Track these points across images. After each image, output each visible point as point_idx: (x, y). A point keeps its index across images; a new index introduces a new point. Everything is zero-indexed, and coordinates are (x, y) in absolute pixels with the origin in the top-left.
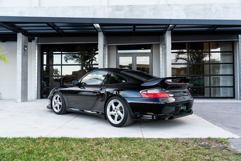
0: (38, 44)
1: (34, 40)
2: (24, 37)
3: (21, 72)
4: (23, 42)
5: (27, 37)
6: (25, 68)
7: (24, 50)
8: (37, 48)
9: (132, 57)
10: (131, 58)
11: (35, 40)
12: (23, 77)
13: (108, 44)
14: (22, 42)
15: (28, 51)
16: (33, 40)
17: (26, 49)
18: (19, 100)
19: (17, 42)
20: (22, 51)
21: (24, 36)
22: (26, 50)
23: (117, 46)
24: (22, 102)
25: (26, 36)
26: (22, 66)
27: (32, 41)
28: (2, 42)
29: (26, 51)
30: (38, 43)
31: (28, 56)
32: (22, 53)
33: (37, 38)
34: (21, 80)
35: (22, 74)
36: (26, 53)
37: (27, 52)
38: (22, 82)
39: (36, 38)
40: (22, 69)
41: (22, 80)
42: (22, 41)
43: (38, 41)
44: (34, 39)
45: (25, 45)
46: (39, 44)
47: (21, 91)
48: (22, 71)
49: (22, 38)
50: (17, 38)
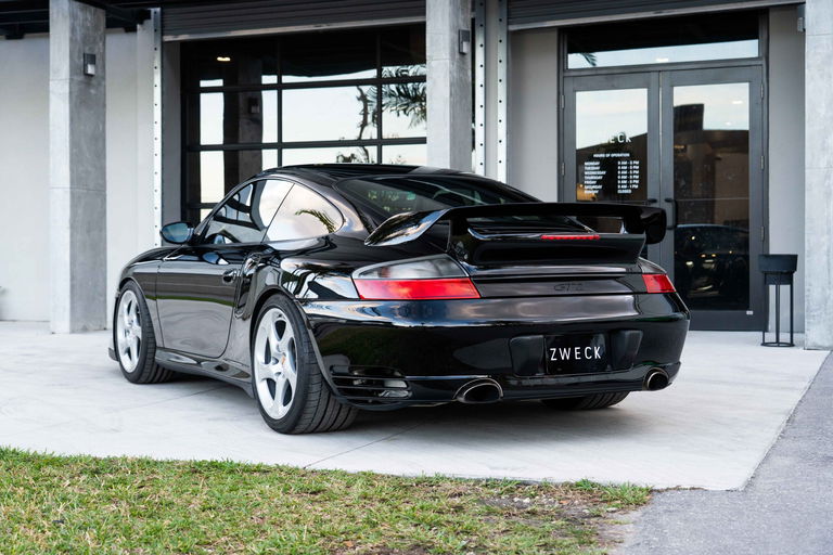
0: (163, 44)
1: (146, 22)
2: (80, 14)
3: (67, 183)
4: (79, 38)
5: (101, 14)
6: (90, 169)
7: (82, 78)
8: (157, 63)
9: (645, 90)
10: (644, 92)
11: (150, 23)
12: (80, 211)
13: (508, 24)
14: (71, 40)
15: (104, 78)
16: (141, 23)
17: (91, 70)
18: (63, 322)
19: (48, 36)
20: (71, 80)
21: (82, 10)
22: (91, 76)
23: (561, 30)
24: (73, 331)
25: (93, 9)
26: (72, 155)
27: (138, 26)
28: (9, 37)
29: (94, 82)
30: (162, 34)
31: (104, 106)
32: (71, 93)
33: (158, 9)
34: (68, 225)
35: (72, 194)
36: (93, 91)
37: (99, 84)
38: (72, 236)
39: (153, 10)
40: (72, 170)
41: (72, 227)
42: (73, 30)
43: (163, 26)
44: (147, 16)
45: (87, 52)
46: (168, 38)
47: (68, 277)
48: (72, 182)
49: (73, 16)
50: (46, 16)
